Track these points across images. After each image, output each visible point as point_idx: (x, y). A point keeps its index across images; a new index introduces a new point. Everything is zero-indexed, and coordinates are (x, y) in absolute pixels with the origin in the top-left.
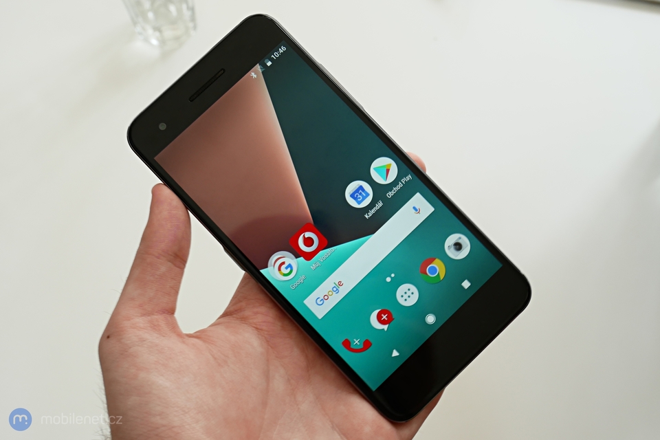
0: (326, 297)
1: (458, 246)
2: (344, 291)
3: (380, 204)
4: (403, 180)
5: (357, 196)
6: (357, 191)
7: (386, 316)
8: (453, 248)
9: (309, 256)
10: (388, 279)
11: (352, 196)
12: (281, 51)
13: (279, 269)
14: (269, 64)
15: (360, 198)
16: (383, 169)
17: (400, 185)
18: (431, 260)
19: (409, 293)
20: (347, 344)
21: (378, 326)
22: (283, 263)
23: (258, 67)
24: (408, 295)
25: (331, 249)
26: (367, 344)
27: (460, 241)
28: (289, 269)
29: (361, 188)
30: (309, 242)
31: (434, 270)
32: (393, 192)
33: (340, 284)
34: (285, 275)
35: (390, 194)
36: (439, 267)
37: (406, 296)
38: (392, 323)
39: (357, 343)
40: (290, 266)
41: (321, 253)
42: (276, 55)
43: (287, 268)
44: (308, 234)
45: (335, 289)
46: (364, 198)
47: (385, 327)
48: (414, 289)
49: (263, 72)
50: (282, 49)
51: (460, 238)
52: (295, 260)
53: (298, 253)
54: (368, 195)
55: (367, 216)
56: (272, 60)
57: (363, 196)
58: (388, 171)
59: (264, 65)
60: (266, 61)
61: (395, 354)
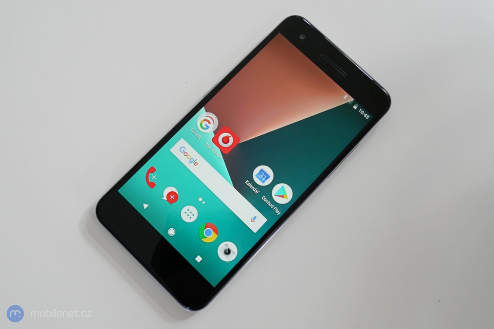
0: (186, 154)
1: (228, 252)
2: (191, 167)
3: (257, 191)
4: (276, 208)
5: (262, 174)
6: (266, 174)
7: (173, 198)
8: (226, 248)
9: (215, 140)
10: (200, 199)
11: (262, 170)
12: (365, 115)
13: (205, 120)
14: (355, 107)
15: (260, 176)
16: (283, 194)
17: (272, 206)
18: (216, 232)
19: (191, 215)
20: (152, 170)
21: (165, 193)
22: (210, 123)
23: (351, 100)
24: (189, 214)
25: (222, 156)
26: (152, 185)
27: (231, 253)
28: (205, 127)
29: (268, 177)
30: (226, 140)
31: (209, 234)
32: (266, 201)
33: (196, 164)
34: (201, 124)
35: (265, 199)
36: (211, 237)
37: (188, 213)
38: (168, 203)
39: (153, 177)
40: (208, 127)
41: (218, 150)
42: (362, 112)
43: (206, 125)
44: (231, 139)
45: (192, 160)
46: (260, 179)
47: (165, 198)
48: (194, 219)
49: (348, 103)
50: (367, 116)
51: (234, 253)
52: (212, 131)
54: (263, 182)
55: (247, 182)
56: (358, 109)
57: (262, 178)
58: (282, 196)
59: (353, 104)
60: (357, 105)
61: (146, 206)
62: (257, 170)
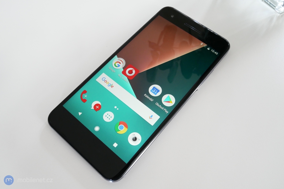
0: (106, 81)
1: (135, 139)
2: (109, 89)
3: (152, 100)
4: (165, 109)
5: (155, 90)
6: (157, 89)
7: (98, 108)
8: (134, 137)
9: (124, 73)
10: (116, 107)
11: (154, 88)
12: (215, 53)
13: (117, 62)
14: (208, 49)
15: (154, 91)
16: (169, 100)
17: (162, 108)
18: (126, 126)
19: (109, 117)
20: (85, 92)
21: (93, 105)
22: (120, 63)
23: (205, 45)
24: (108, 117)
25: (128, 81)
26: (84, 101)
27: (137, 140)
28: (118, 66)
29: (158, 91)
30: (130, 72)
31: (122, 128)
32: (158, 105)
33: (112, 87)
34: (115, 65)
35: (157, 104)
36: (123, 130)
37: (108, 116)
38: (95, 111)
39: (85, 96)
40: (119, 66)
41: (126, 78)
42: (213, 51)
43: (118, 65)
44: (134, 72)
45: (110, 85)
46: (154, 93)
47: (93, 108)
48: (112, 119)
49: (204, 47)
50: (216, 53)
51: (139, 140)
52: (122, 68)
53: (125, 68)
54: (156, 94)
55: (145, 95)
56: (210, 50)
57: (155, 92)
58: (169, 102)
59: (207, 47)
60: (210, 48)
61: (80, 114)
62: (151, 88)
